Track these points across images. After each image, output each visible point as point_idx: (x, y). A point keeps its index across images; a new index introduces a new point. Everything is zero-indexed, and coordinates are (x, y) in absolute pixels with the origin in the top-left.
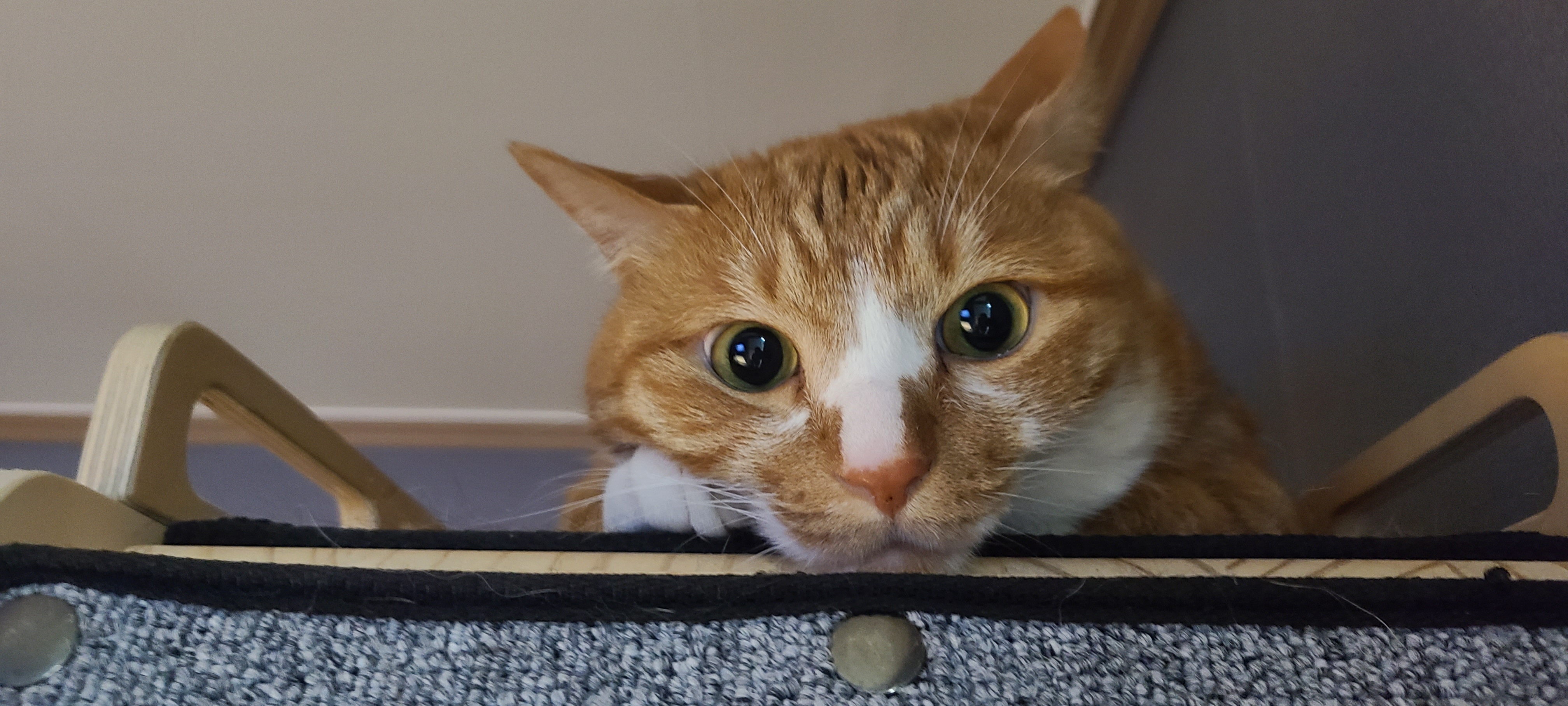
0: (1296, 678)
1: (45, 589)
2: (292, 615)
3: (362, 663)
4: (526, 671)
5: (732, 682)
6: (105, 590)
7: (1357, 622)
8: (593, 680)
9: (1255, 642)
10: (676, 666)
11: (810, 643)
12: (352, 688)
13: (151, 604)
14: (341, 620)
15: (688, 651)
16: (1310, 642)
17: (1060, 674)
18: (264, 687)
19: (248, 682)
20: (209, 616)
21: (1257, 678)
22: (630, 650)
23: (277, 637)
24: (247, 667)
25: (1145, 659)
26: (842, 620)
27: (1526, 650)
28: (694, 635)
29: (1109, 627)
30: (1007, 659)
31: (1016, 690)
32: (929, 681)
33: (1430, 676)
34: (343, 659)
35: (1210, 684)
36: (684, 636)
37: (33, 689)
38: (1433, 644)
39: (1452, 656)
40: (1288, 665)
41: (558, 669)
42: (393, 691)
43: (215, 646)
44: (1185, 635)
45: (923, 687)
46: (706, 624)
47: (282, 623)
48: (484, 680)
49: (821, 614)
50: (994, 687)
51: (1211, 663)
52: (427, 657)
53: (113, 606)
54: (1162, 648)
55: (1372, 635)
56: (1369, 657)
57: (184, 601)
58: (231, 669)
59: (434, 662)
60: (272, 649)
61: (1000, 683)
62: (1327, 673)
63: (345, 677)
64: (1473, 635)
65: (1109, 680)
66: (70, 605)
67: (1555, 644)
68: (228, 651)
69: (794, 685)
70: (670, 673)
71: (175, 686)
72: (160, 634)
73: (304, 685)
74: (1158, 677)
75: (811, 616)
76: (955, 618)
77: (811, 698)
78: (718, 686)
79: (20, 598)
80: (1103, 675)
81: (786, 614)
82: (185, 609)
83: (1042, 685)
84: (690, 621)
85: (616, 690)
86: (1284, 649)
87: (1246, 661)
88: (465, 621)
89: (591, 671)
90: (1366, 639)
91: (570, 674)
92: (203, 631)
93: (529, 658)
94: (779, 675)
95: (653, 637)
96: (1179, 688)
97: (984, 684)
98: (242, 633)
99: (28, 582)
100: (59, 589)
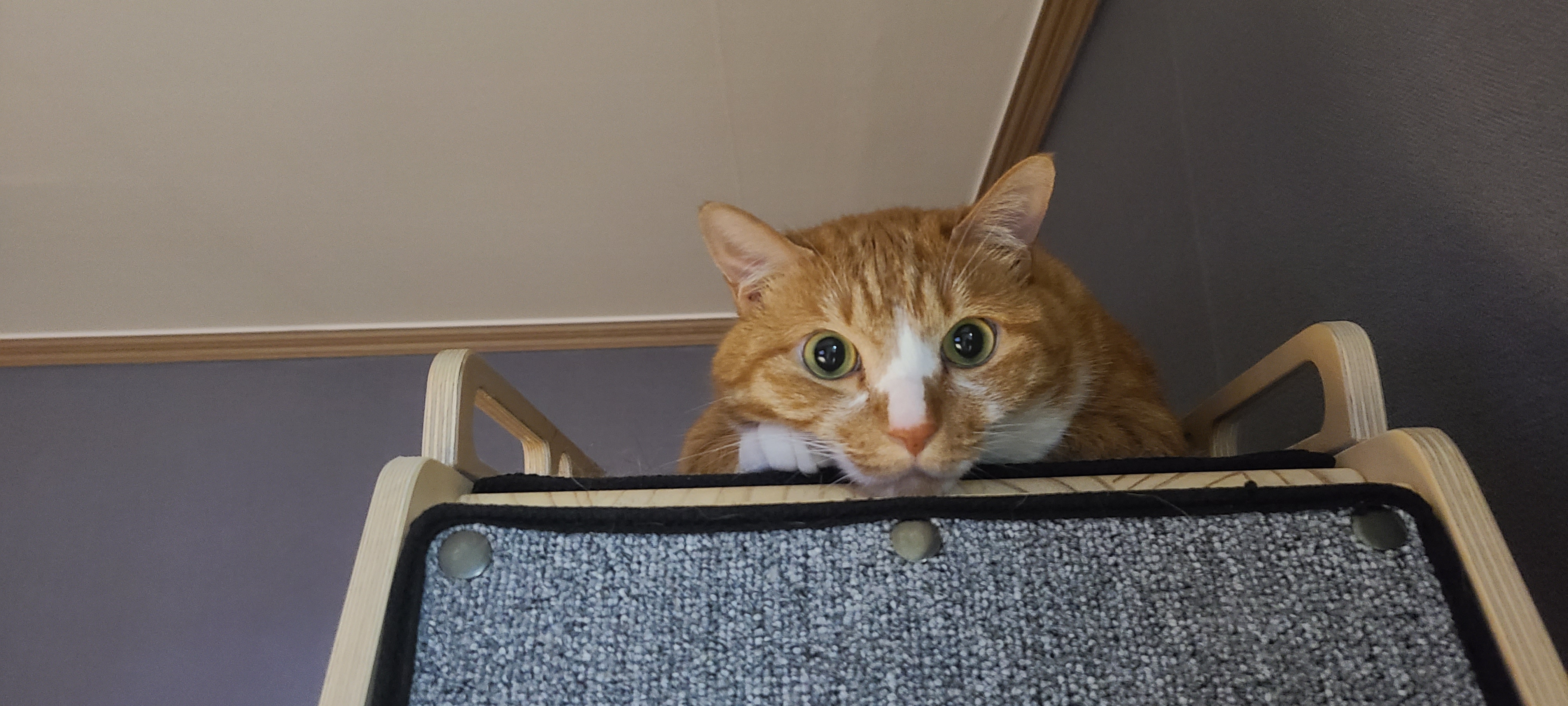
0: (1138, 545)
1: (468, 527)
2: (599, 534)
3: (642, 558)
4: (730, 559)
5: (840, 560)
6: (499, 526)
7: (1172, 514)
8: (766, 562)
9: (1118, 527)
10: (810, 553)
11: (879, 537)
12: (639, 572)
13: (525, 532)
14: (627, 536)
15: (815, 544)
16: (1147, 525)
17: (1013, 548)
18: (594, 574)
19: (585, 571)
20: (555, 537)
21: (1117, 546)
22: (784, 545)
23: (594, 546)
24: (582, 563)
25: (1059, 539)
26: (897, 524)
27: (1261, 525)
28: (817, 535)
29: (1039, 521)
30: (985, 541)
31: (990, 557)
32: (944, 554)
33: (1210, 542)
34: (632, 557)
35: (1092, 550)
36: (812, 536)
37: (477, 580)
38: (1212, 524)
39: (1221, 530)
40: (1134, 538)
41: (747, 557)
42: (662, 572)
43: (563, 552)
44: (1080, 525)
45: (942, 558)
46: (823, 529)
47: (595, 539)
48: (709, 564)
49: (885, 521)
50: (978, 556)
51: (1093, 539)
52: (676, 554)
53: (506, 534)
54: (1068, 532)
55: (1180, 521)
56: (1178, 533)
57: (542, 530)
58: (574, 565)
59: (681, 556)
60: (593, 554)
61: (982, 554)
62: (1154, 542)
63: (635, 566)
64: (1234, 519)
65: (1039, 550)
66: (483, 535)
67: (1277, 522)
68: (571, 555)
69: (873, 561)
70: (807, 556)
71: (547, 575)
72: (533, 548)
73: (614, 572)
74: (1065, 548)
75: (879, 522)
76: (957, 521)
77: (883, 566)
78: (833, 562)
79: (455, 532)
80: (1036, 548)
81: (866, 522)
82: (542, 534)
83: (1003, 554)
84: (815, 528)
85: (779, 566)
86: (1132, 530)
87: (1112, 537)
88: (693, 533)
89: (764, 558)
90: (1176, 523)
91: (754, 559)
92: (555, 545)
93: (730, 552)
94: (865, 555)
95: (795, 537)
96: (1076, 552)
97: (973, 555)
98: (576, 546)
99: (459, 524)
100: (476, 527)
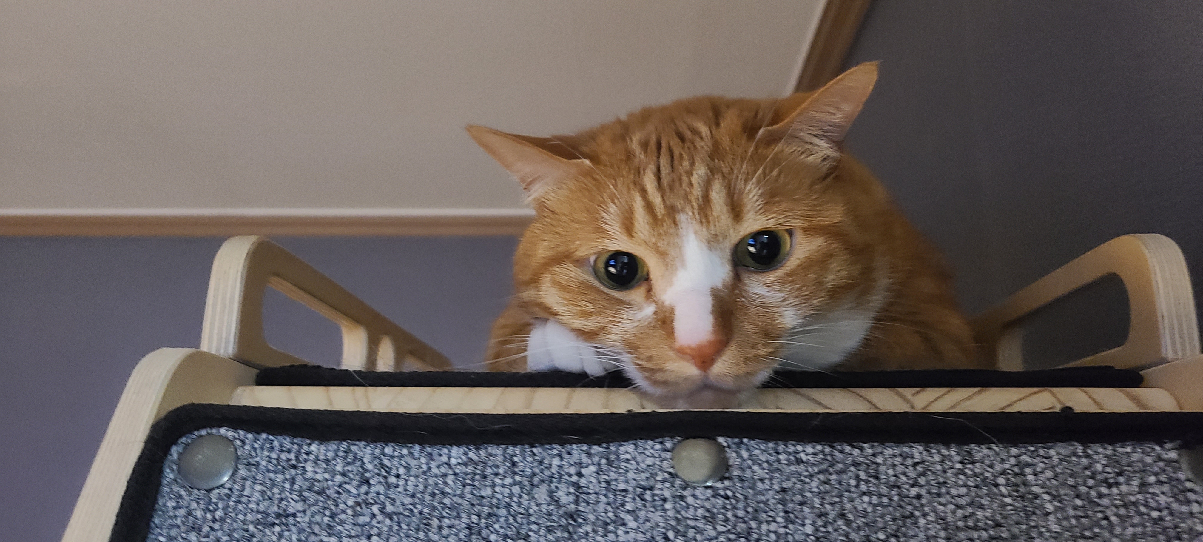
0: (943, 475)
1: (214, 431)
2: (357, 443)
3: (402, 471)
4: (496, 474)
5: (616, 480)
6: (249, 431)
7: (981, 441)
8: (536, 480)
9: (921, 453)
10: (583, 471)
11: (660, 457)
12: (397, 486)
13: (276, 438)
14: (387, 445)
15: (590, 461)
16: (953, 453)
17: (806, 473)
18: (347, 486)
19: (337, 484)
20: (310, 444)
21: (921, 474)
22: (556, 461)
23: (351, 456)
24: (335, 474)
25: (856, 464)
26: (680, 442)
27: (1080, 457)
28: (593, 451)
29: (835, 444)
30: (776, 465)
31: (780, 483)
32: (729, 478)
33: (1022, 474)
34: (390, 469)
35: (893, 479)
36: (587, 453)
37: (217, 491)
38: (1025, 454)
39: (1035, 461)
40: (939, 467)
41: (515, 473)
42: (421, 487)
43: (316, 461)
44: (879, 450)
45: (727, 483)
46: (599, 445)
47: (353, 448)
48: (473, 480)
49: (667, 439)
50: (767, 482)
51: (894, 466)
52: (438, 467)
53: (256, 440)
54: (865, 457)
55: (990, 449)
56: (987, 462)
57: (295, 436)
58: (327, 476)
59: (443, 470)
60: (349, 464)
61: (771, 479)
62: (961, 472)
63: (392, 480)
64: (1048, 448)
65: (834, 477)
66: (230, 440)
67: (1097, 453)
68: (324, 466)
69: (652, 482)
70: (580, 475)
71: (296, 487)
72: (284, 456)
73: (369, 485)
74: (863, 475)
75: (660, 440)
76: (745, 440)
77: (662, 489)
78: (608, 482)
79: (201, 436)
80: (831, 474)
81: (646, 438)
82: (295, 441)
83: (794, 480)
84: (591, 443)
85: (549, 486)
86: (937, 458)
87: (915, 465)
88: (459, 445)
89: (534, 474)
90: (986, 451)
91: (522, 476)
92: (308, 454)
93: (498, 467)
94: (643, 476)
95: (569, 453)
96: (874, 481)
97: (762, 480)
98: (330, 455)
99: (204, 427)
100: (223, 431)
